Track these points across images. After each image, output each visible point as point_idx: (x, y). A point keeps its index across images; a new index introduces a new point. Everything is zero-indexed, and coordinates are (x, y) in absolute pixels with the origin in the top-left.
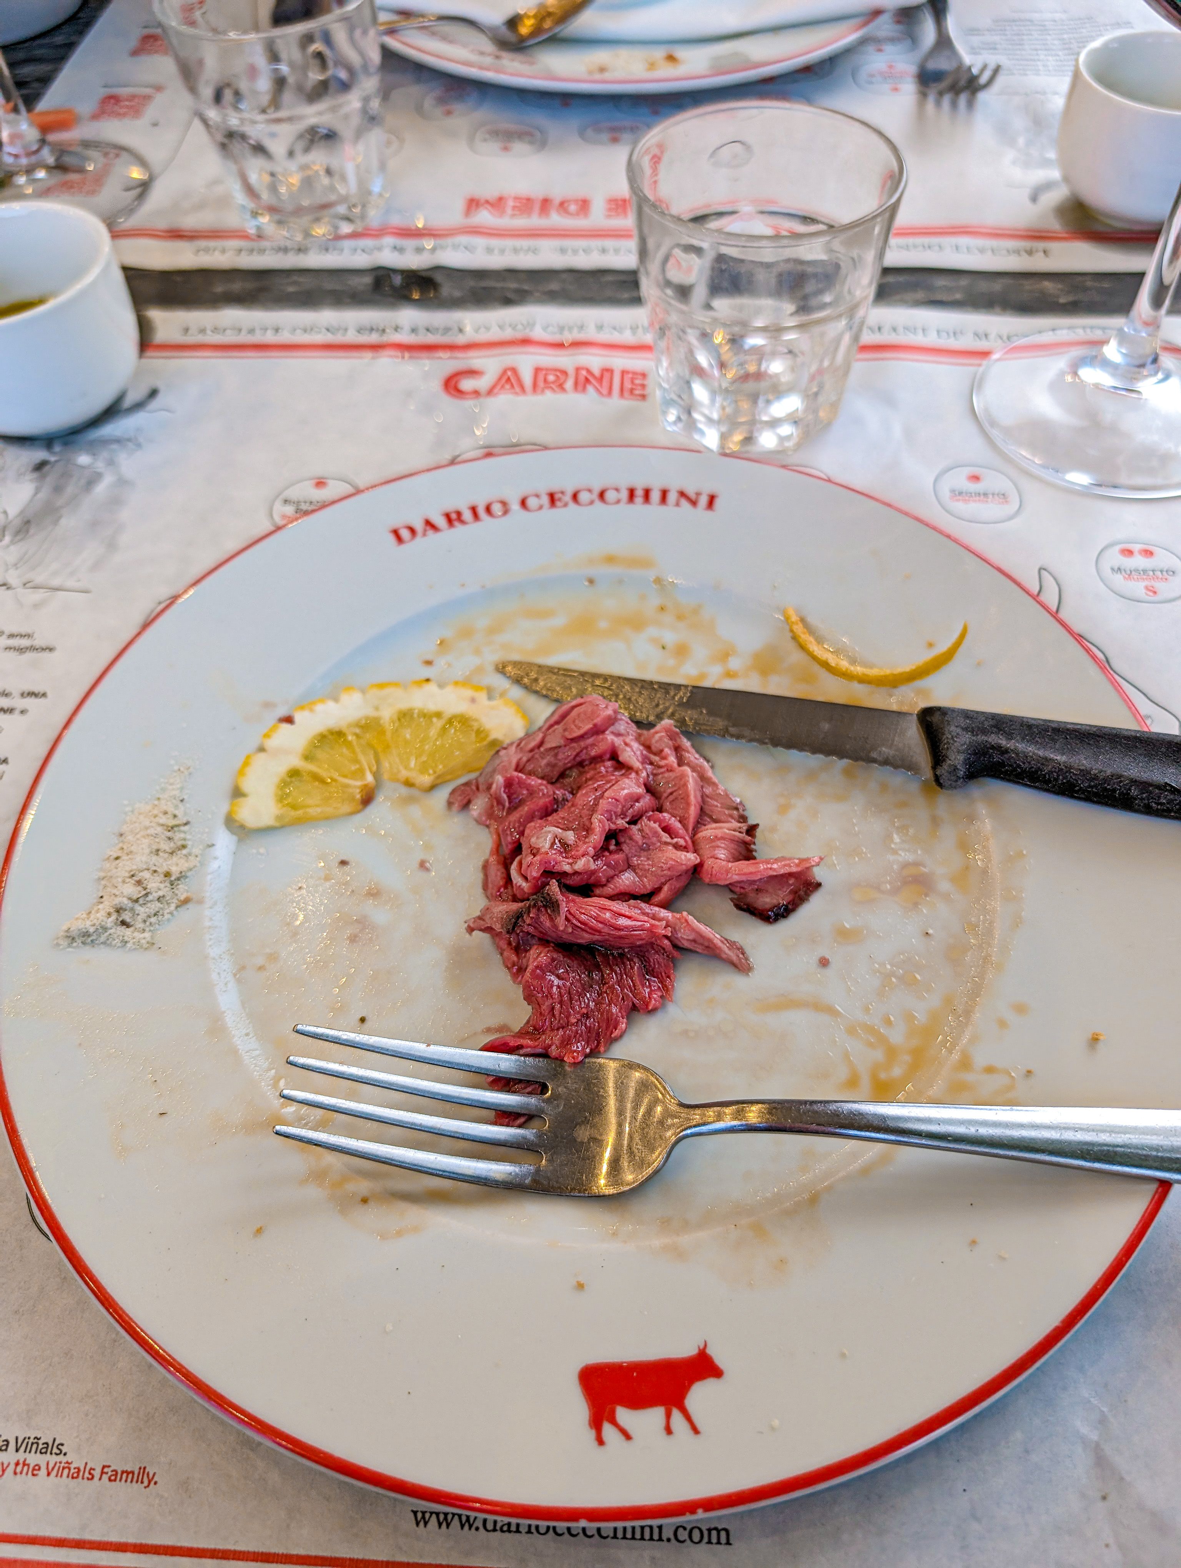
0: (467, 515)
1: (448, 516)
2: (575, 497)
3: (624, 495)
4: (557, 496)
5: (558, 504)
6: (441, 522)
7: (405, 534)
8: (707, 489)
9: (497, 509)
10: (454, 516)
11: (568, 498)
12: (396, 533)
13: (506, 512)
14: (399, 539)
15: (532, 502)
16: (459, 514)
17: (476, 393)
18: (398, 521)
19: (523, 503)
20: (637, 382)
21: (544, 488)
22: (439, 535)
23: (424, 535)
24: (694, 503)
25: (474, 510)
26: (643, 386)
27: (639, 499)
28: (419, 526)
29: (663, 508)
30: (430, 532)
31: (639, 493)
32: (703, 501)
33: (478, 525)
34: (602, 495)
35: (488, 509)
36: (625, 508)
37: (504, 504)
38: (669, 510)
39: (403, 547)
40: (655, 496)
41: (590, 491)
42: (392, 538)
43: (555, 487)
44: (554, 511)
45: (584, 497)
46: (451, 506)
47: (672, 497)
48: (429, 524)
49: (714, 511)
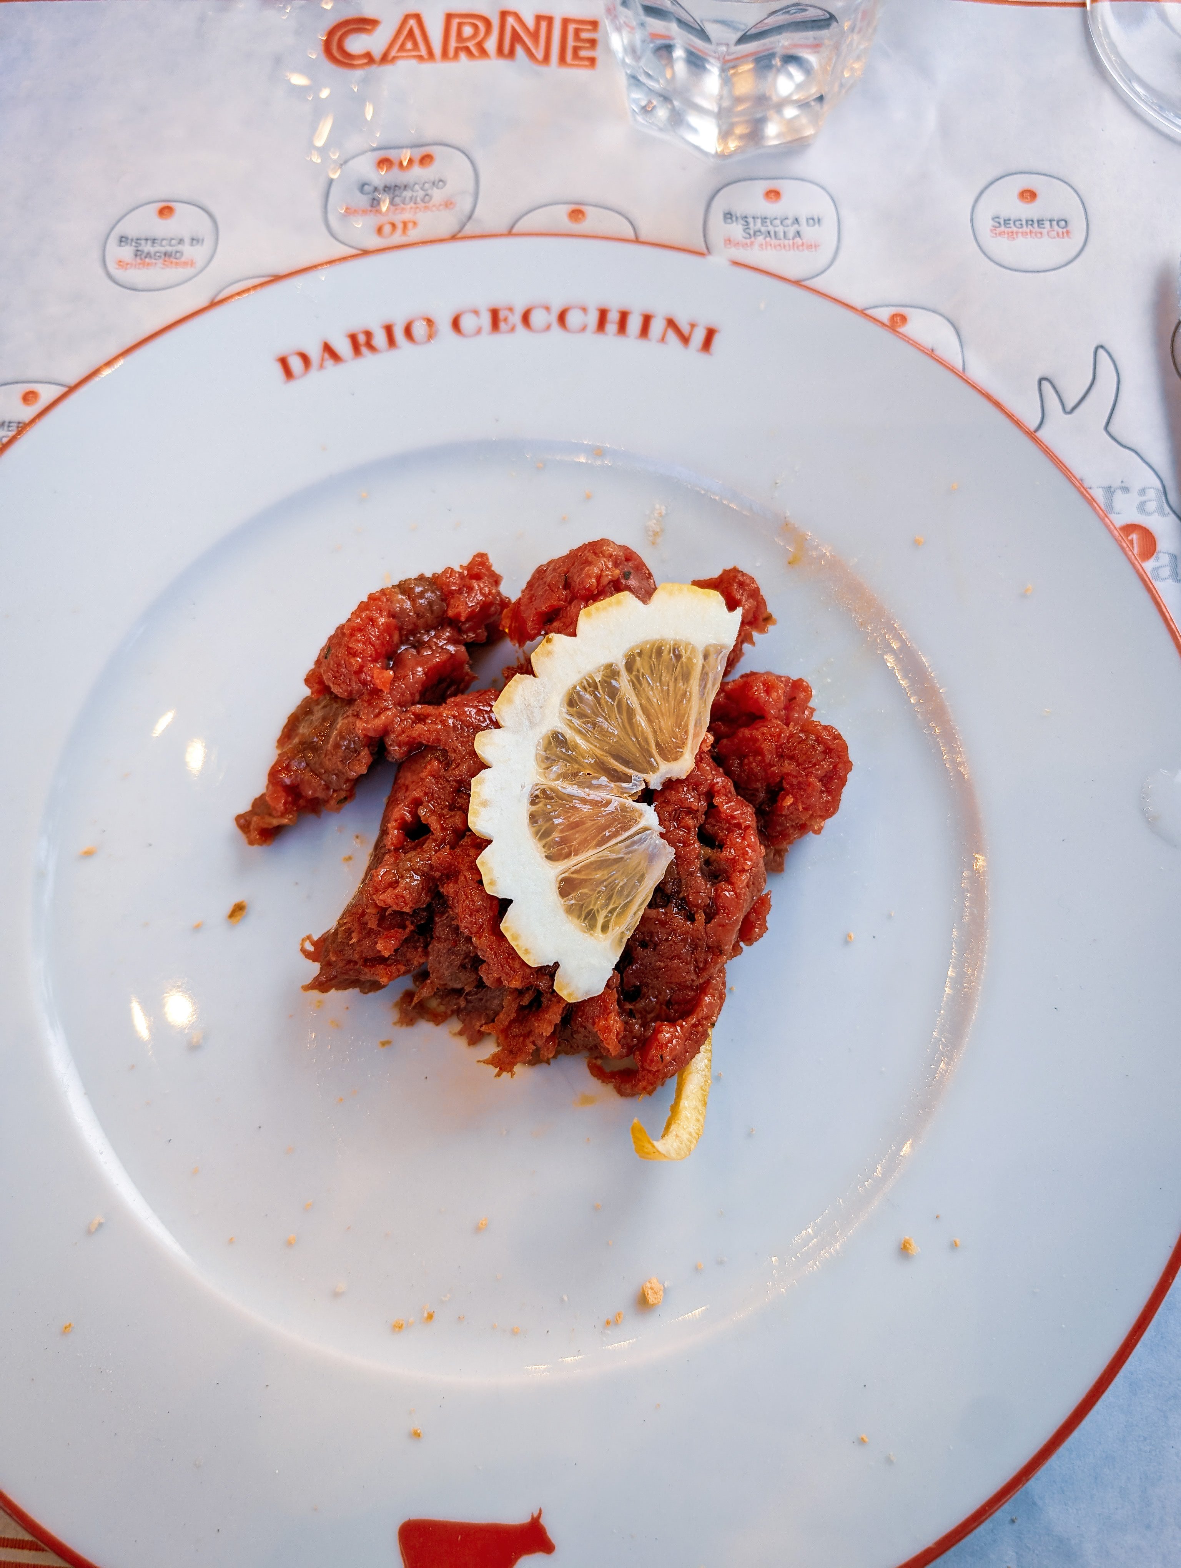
0: (380, 339)
1: (353, 338)
2: (526, 318)
3: (593, 318)
4: (502, 315)
5: (502, 326)
6: (343, 347)
7: (296, 364)
8: (705, 320)
9: (419, 329)
10: (362, 339)
11: (516, 319)
12: (284, 362)
13: (431, 336)
14: (288, 373)
15: (467, 323)
16: (368, 335)
17: (369, 58)
18: (287, 345)
19: (456, 324)
20: (584, 35)
21: (484, 302)
22: (341, 368)
23: (321, 367)
24: (685, 340)
25: (389, 330)
26: (593, 43)
27: (612, 327)
28: (315, 352)
29: (643, 344)
30: (329, 363)
31: (613, 317)
32: (698, 337)
33: (394, 353)
34: (562, 318)
35: (408, 332)
36: (591, 339)
37: (429, 322)
38: (650, 347)
39: (294, 385)
40: (634, 324)
41: (547, 309)
42: (278, 369)
43: (498, 299)
44: (497, 338)
45: (538, 318)
46: (357, 325)
47: (657, 327)
48: (328, 349)
49: (711, 355)
